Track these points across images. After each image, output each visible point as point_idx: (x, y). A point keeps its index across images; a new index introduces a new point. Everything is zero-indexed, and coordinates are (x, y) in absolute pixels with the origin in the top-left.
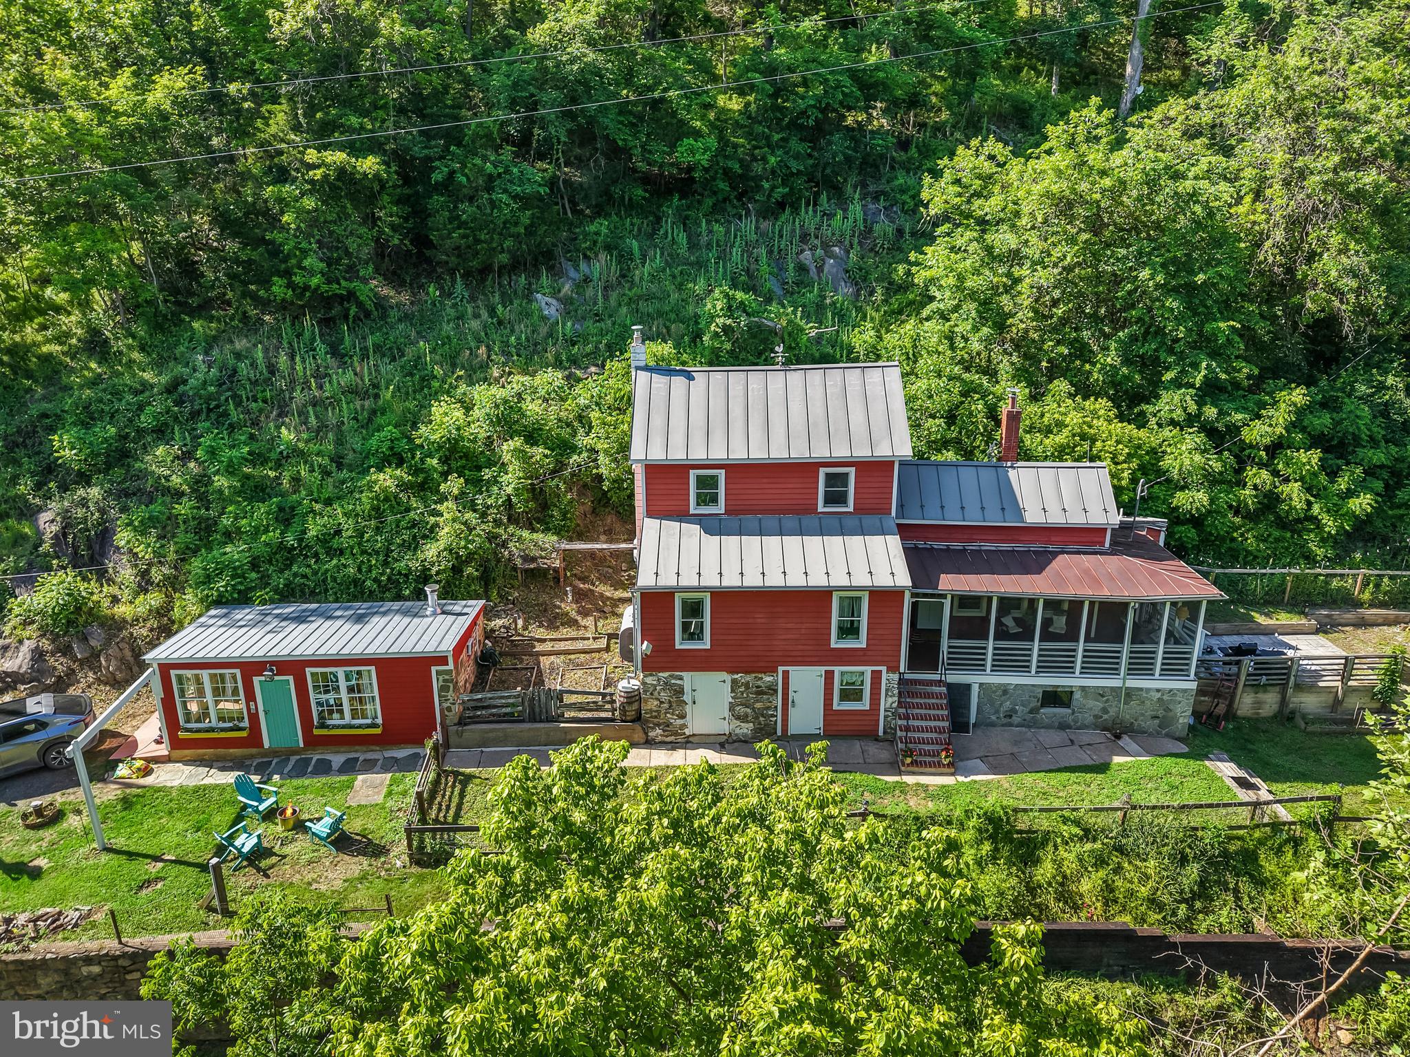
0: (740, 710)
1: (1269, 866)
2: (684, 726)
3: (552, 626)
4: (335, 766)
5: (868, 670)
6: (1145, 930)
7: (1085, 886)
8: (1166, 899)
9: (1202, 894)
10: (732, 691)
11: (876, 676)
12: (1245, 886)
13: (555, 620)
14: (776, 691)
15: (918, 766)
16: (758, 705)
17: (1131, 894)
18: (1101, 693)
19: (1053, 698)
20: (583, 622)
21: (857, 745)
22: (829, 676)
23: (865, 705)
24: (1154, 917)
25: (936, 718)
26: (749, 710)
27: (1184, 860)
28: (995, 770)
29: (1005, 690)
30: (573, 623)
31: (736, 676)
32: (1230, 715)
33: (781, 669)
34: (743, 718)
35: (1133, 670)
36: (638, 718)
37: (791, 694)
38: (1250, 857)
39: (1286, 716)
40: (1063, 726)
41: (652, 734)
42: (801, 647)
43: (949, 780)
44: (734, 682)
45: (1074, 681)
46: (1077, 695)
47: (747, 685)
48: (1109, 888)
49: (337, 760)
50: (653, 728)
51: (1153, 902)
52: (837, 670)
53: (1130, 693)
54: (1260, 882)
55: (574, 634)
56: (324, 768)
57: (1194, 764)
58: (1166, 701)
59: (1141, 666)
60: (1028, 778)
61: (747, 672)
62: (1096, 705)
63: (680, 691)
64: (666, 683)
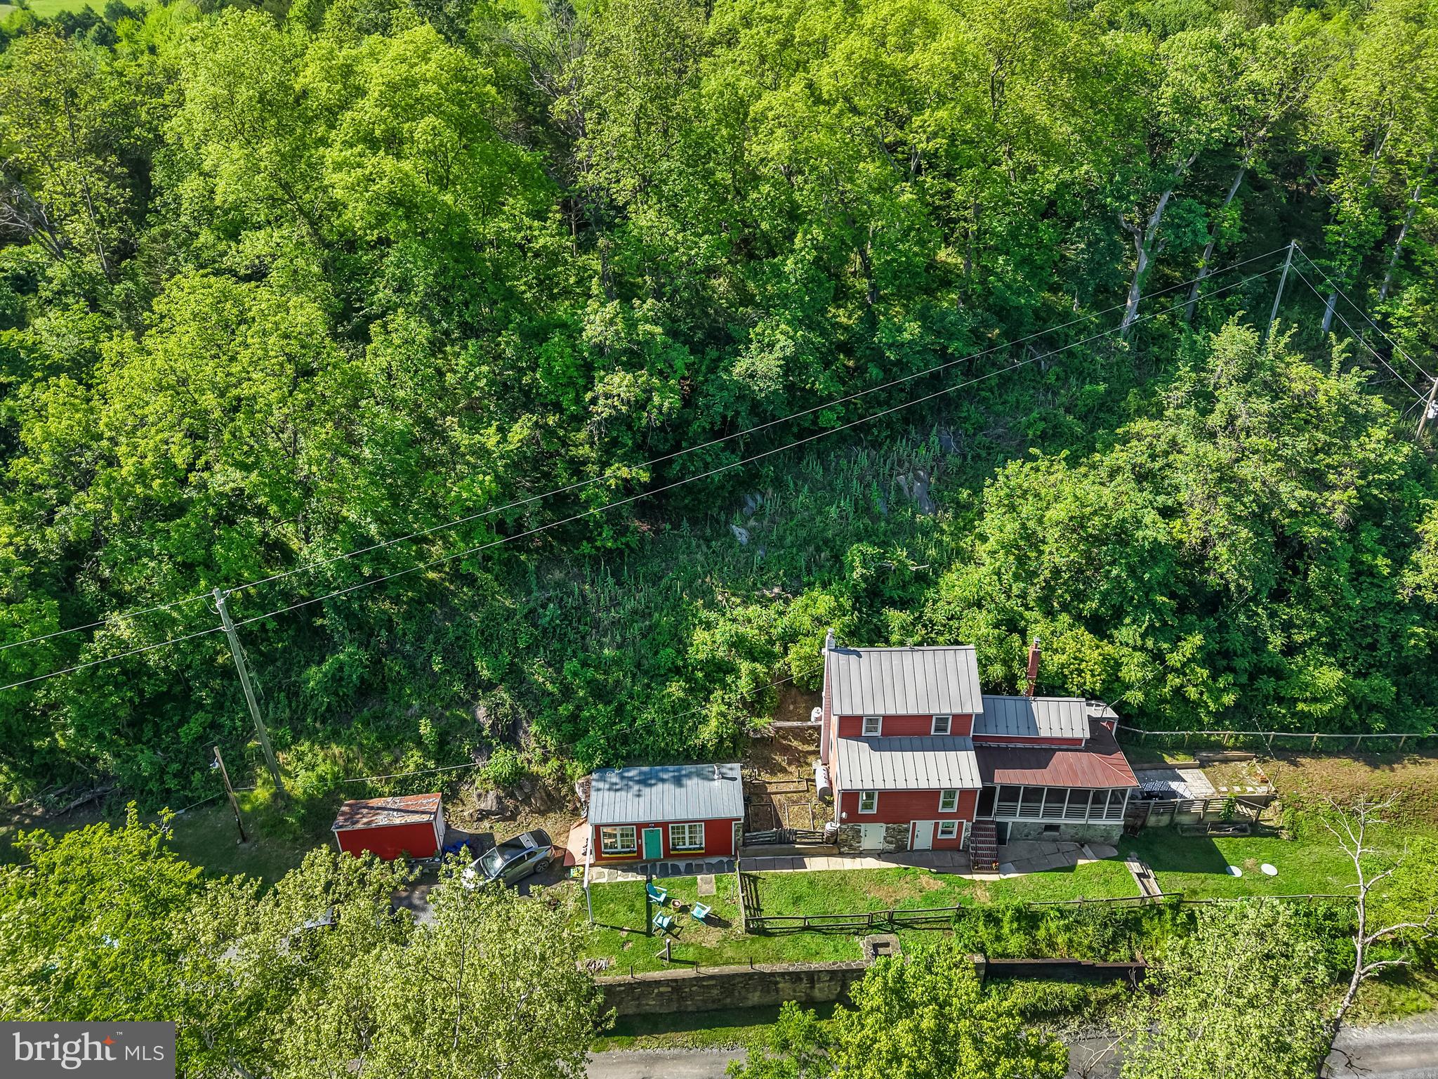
0: (889, 839)
1: (1146, 925)
2: (860, 847)
3: (773, 773)
4: (682, 869)
5: (957, 822)
6: (1084, 961)
7: (1059, 940)
8: (1095, 945)
9: (1113, 943)
10: (886, 831)
11: (961, 824)
12: (1134, 935)
13: (775, 769)
14: (908, 831)
15: (981, 870)
16: (899, 837)
17: (1080, 944)
18: (1075, 826)
19: (1050, 828)
20: (789, 769)
21: (949, 853)
22: (937, 825)
23: (954, 836)
24: (1090, 954)
25: (990, 843)
26: (894, 839)
27: (1106, 926)
28: (1019, 870)
29: (1025, 824)
30: (784, 770)
31: (888, 825)
32: (1143, 826)
33: (912, 822)
34: (891, 843)
35: (1091, 816)
36: (835, 842)
37: (916, 832)
38: (1138, 921)
39: (1173, 826)
40: (1055, 840)
41: (843, 851)
42: (923, 812)
43: (995, 878)
44: (887, 827)
45: (1062, 821)
46: (1063, 827)
47: (894, 829)
48: (1071, 940)
49: (682, 865)
50: (843, 848)
51: (1091, 948)
52: (941, 822)
53: (1089, 826)
54: (1141, 934)
55: (786, 779)
56: (676, 871)
57: (1118, 864)
58: (1108, 830)
59: (1096, 814)
60: (1035, 876)
61: (894, 823)
62: (1073, 831)
63: (859, 832)
64: (852, 828)
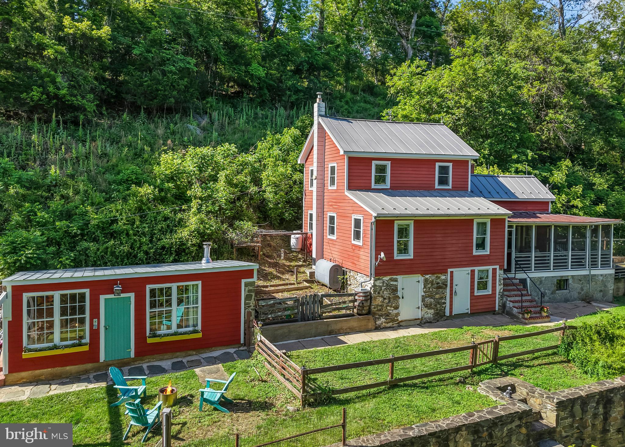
0: (428, 300)
2: (398, 314)
4: (167, 368)
5: (490, 268)
10: (425, 287)
11: (494, 270)
14: (446, 285)
16: (437, 296)
18: (579, 279)
19: (562, 283)
22: (473, 272)
23: (489, 291)
26: (432, 300)
29: (540, 279)
31: (427, 276)
33: (449, 270)
34: (429, 306)
36: (369, 313)
37: (454, 287)
40: (566, 301)
41: (378, 323)
42: (459, 256)
44: (426, 280)
45: (569, 273)
46: (570, 281)
47: (432, 282)
50: (379, 318)
52: (477, 269)
58: (604, 281)
59: (593, 262)
61: (433, 274)
62: (578, 286)
63: (395, 290)
64: (387, 285)
